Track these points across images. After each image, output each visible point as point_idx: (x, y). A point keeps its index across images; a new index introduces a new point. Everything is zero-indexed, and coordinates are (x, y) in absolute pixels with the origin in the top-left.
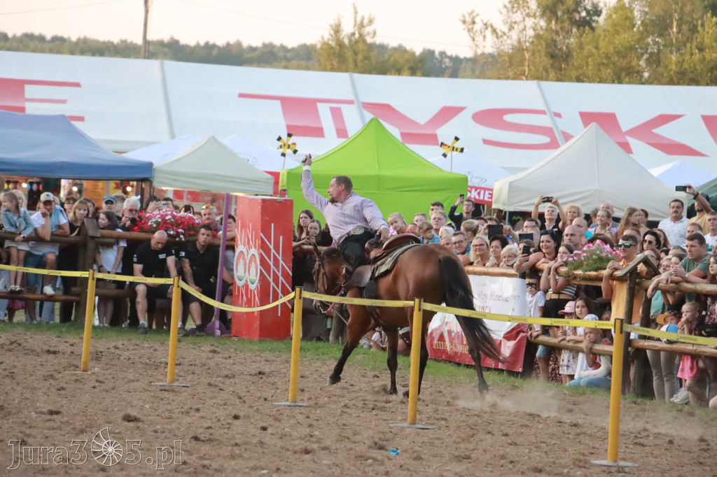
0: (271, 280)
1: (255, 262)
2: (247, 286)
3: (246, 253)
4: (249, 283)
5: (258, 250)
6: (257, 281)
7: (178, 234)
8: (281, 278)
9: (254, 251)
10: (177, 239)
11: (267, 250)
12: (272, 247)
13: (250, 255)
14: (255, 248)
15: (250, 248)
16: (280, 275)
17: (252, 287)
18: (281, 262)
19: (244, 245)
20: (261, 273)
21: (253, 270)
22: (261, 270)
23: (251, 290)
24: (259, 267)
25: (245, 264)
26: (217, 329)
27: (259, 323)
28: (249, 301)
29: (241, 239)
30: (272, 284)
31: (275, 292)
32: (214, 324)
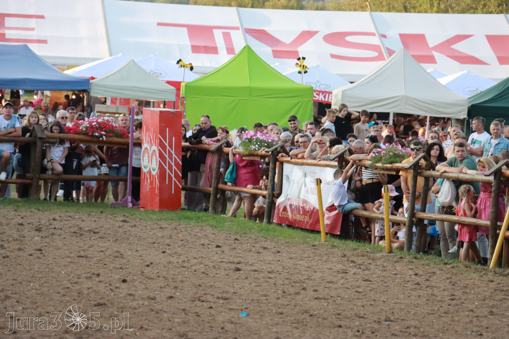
0: (167, 168)
2: (150, 172)
3: (149, 149)
4: (152, 170)
5: (158, 147)
6: (157, 169)
7: (101, 136)
8: (174, 167)
9: (154, 148)
10: (101, 139)
11: (164, 147)
12: (167, 145)
13: (152, 151)
14: (155, 145)
15: (152, 145)
16: (173, 164)
17: (154, 173)
18: (174, 155)
19: (148, 143)
20: (160, 164)
22: (159, 161)
23: (153, 175)
24: (158, 159)
25: (149, 157)
26: (130, 202)
27: (158, 198)
28: (152, 183)
29: (146, 139)
30: (168, 171)
31: (170, 177)
32: (127, 198)
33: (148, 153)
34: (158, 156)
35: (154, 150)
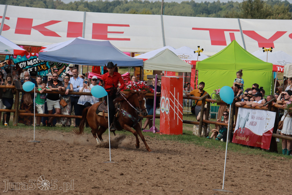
0: (174, 110)
1: (168, 103)
2: (165, 112)
4: (166, 112)
5: (169, 98)
6: (169, 111)
8: (178, 109)
9: (167, 99)
11: (173, 99)
12: (174, 97)
13: (166, 100)
14: (168, 97)
15: (166, 97)
16: (178, 108)
17: (167, 113)
18: (178, 103)
19: (164, 96)
20: (170, 108)
21: (167, 106)
22: (170, 106)
23: (167, 114)
24: (169, 105)
25: (164, 104)
26: (154, 130)
27: (169, 128)
28: (166, 119)
29: (163, 94)
30: (175, 112)
31: (176, 115)
32: (153, 128)
33: (164, 102)
34: (169, 103)
35: (167, 100)
